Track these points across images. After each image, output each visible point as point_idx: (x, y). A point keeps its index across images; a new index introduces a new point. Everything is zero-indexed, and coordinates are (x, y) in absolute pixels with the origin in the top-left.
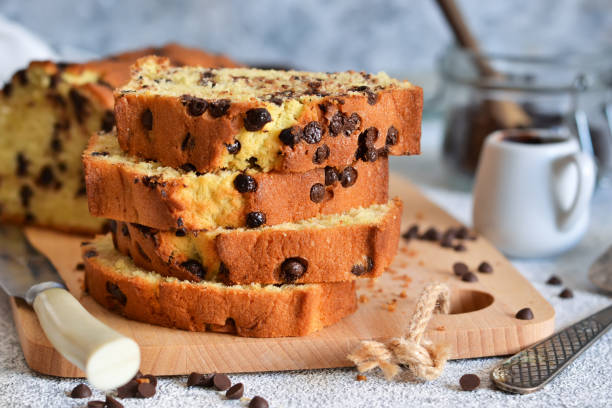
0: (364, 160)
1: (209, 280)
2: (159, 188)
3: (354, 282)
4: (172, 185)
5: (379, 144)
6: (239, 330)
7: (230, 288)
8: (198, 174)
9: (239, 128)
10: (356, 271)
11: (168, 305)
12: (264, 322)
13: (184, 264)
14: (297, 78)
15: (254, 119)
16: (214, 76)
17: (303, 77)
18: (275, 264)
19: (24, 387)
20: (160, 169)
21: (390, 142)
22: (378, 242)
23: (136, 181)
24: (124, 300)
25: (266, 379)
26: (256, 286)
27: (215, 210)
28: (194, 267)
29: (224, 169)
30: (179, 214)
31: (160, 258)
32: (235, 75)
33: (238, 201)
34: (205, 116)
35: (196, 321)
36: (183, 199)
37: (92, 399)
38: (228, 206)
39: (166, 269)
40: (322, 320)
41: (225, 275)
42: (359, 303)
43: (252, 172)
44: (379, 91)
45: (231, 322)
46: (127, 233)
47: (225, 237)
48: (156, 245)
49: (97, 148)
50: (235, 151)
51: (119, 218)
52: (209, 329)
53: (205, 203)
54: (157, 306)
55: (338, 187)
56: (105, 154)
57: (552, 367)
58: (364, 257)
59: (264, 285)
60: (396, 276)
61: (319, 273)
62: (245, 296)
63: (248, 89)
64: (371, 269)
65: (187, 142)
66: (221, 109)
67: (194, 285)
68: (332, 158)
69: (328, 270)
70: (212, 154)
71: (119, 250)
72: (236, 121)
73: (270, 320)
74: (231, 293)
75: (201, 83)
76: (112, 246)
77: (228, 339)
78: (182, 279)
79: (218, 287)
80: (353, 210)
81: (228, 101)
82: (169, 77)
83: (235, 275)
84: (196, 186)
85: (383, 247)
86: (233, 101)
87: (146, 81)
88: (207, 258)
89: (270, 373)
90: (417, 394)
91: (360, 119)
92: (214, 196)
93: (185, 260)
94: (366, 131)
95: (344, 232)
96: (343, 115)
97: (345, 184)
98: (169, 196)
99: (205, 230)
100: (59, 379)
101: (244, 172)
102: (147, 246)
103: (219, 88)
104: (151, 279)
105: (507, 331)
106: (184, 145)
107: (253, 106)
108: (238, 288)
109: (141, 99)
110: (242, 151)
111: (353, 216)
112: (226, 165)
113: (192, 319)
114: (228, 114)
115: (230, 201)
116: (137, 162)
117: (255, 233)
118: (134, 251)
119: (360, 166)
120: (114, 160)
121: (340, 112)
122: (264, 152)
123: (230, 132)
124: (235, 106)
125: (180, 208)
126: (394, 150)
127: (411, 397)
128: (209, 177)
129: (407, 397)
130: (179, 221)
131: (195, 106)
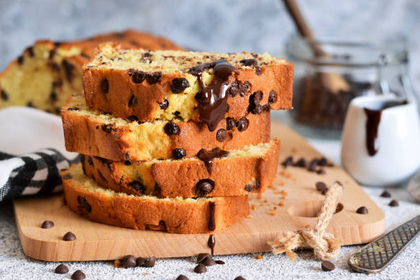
0: (253, 113)
1: (147, 194)
2: (113, 132)
3: (246, 196)
4: (121, 130)
5: (264, 102)
6: (168, 229)
7: (161, 200)
8: (139, 123)
9: (167, 91)
10: (248, 189)
11: (119, 211)
12: (185, 223)
13: (130, 184)
14: (208, 57)
15: (177, 85)
16: (151, 56)
17: (212, 57)
18: (193, 184)
19: (22, 268)
20: (113, 119)
21: (271, 100)
22: (263, 168)
23: (97, 127)
24: (89, 208)
26: (180, 199)
27: (151, 147)
28: (138, 186)
29: (157, 119)
30: (127, 150)
31: (114, 180)
32: (165, 55)
33: (167, 141)
34: (144, 83)
35: (138, 222)
36: (129, 140)
38: (160, 144)
39: (118, 188)
40: (225, 221)
41: (158, 191)
42: (250, 210)
43: (176, 121)
44: (263, 66)
45: (162, 223)
46: (91, 163)
47: (158, 166)
48: (111, 171)
49: (71, 105)
50: (165, 107)
51: (87, 153)
52: (148, 228)
53: (144, 142)
54: (113, 212)
55: (236, 132)
56: (76, 109)
57: (390, 255)
58: (254, 179)
59: (184, 198)
60: (276, 191)
61: (222, 189)
62: (172, 206)
63: (174, 65)
64: (258, 187)
65: (132, 101)
66: (155, 79)
67: (137, 198)
68: (231, 111)
69: (228, 187)
70: (149, 109)
71: (87, 175)
72: (165, 87)
73: (189, 222)
74: (163, 204)
75: (142, 60)
76: (82, 172)
77: (161, 235)
78: (129, 194)
79: (153, 199)
80: (246, 147)
81: (160, 73)
82: (121, 56)
83: (165, 191)
84: (138, 131)
85: (266, 171)
86: (163, 73)
87: (105, 60)
88: (146, 179)
90: (290, 272)
91: (250, 85)
92: (151, 138)
93: (131, 181)
94: (255, 93)
95: (240, 162)
96: (238, 82)
97: (241, 129)
98: (119, 138)
99: (144, 161)
100: (45, 262)
101: (171, 121)
102: (105, 172)
103: (154, 64)
104: (108, 194)
105: (352, 228)
106: (130, 104)
107: (177, 77)
108: (167, 200)
109: (100, 72)
110: (170, 107)
111: (246, 151)
112: (159, 117)
113: (136, 221)
114: (160, 82)
115: (161, 141)
116: (98, 115)
117: (179, 162)
118: (97, 176)
119: (250, 117)
120: (83, 113)
121: (237, 80)
122: (184, 108)
123: (161, 94)
124: (164, 76)
125: (127, 146)
126: (274, 106)
127: (286, 275)
128: (147, 125)
129: (283, 274)
130: (127, 155)
131: (137, 77)
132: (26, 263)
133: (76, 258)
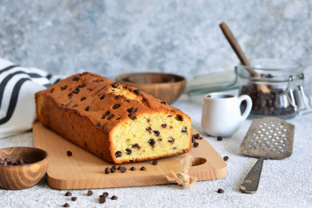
19: (49, 193)
25: (129, 189)
37: (72, 196)
89: (131, 187)
90: (179, 193)
100: (60, 190)
105: (210, 172)
132: (51, 190)
133: (75, 188)
